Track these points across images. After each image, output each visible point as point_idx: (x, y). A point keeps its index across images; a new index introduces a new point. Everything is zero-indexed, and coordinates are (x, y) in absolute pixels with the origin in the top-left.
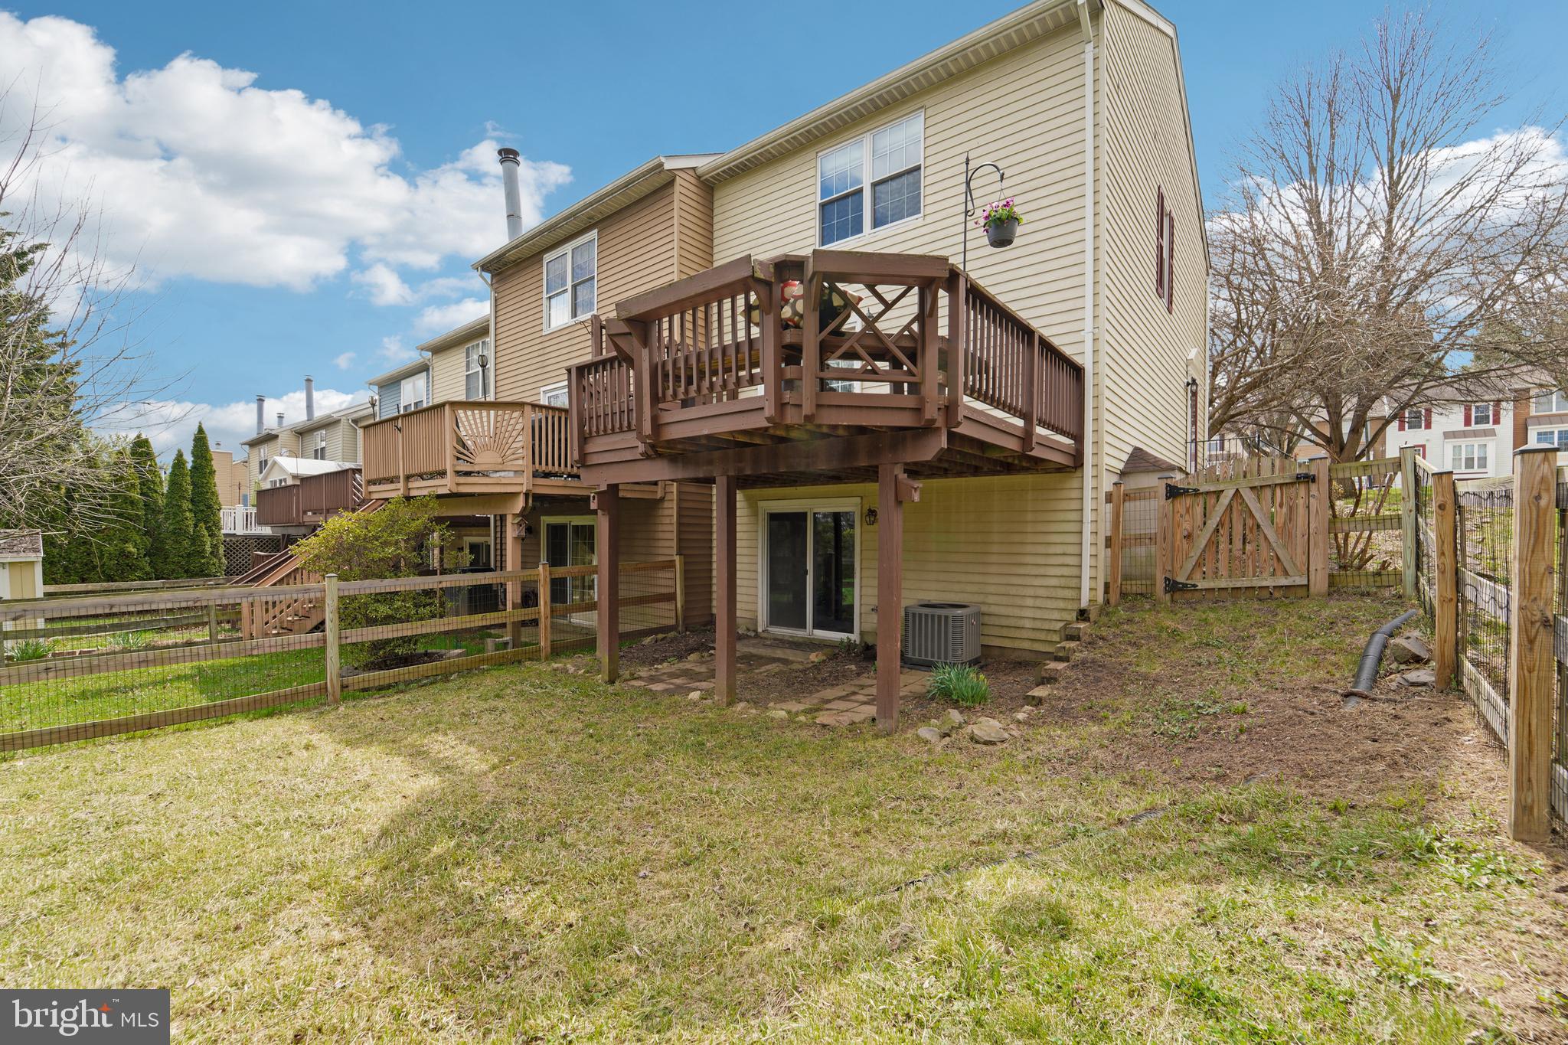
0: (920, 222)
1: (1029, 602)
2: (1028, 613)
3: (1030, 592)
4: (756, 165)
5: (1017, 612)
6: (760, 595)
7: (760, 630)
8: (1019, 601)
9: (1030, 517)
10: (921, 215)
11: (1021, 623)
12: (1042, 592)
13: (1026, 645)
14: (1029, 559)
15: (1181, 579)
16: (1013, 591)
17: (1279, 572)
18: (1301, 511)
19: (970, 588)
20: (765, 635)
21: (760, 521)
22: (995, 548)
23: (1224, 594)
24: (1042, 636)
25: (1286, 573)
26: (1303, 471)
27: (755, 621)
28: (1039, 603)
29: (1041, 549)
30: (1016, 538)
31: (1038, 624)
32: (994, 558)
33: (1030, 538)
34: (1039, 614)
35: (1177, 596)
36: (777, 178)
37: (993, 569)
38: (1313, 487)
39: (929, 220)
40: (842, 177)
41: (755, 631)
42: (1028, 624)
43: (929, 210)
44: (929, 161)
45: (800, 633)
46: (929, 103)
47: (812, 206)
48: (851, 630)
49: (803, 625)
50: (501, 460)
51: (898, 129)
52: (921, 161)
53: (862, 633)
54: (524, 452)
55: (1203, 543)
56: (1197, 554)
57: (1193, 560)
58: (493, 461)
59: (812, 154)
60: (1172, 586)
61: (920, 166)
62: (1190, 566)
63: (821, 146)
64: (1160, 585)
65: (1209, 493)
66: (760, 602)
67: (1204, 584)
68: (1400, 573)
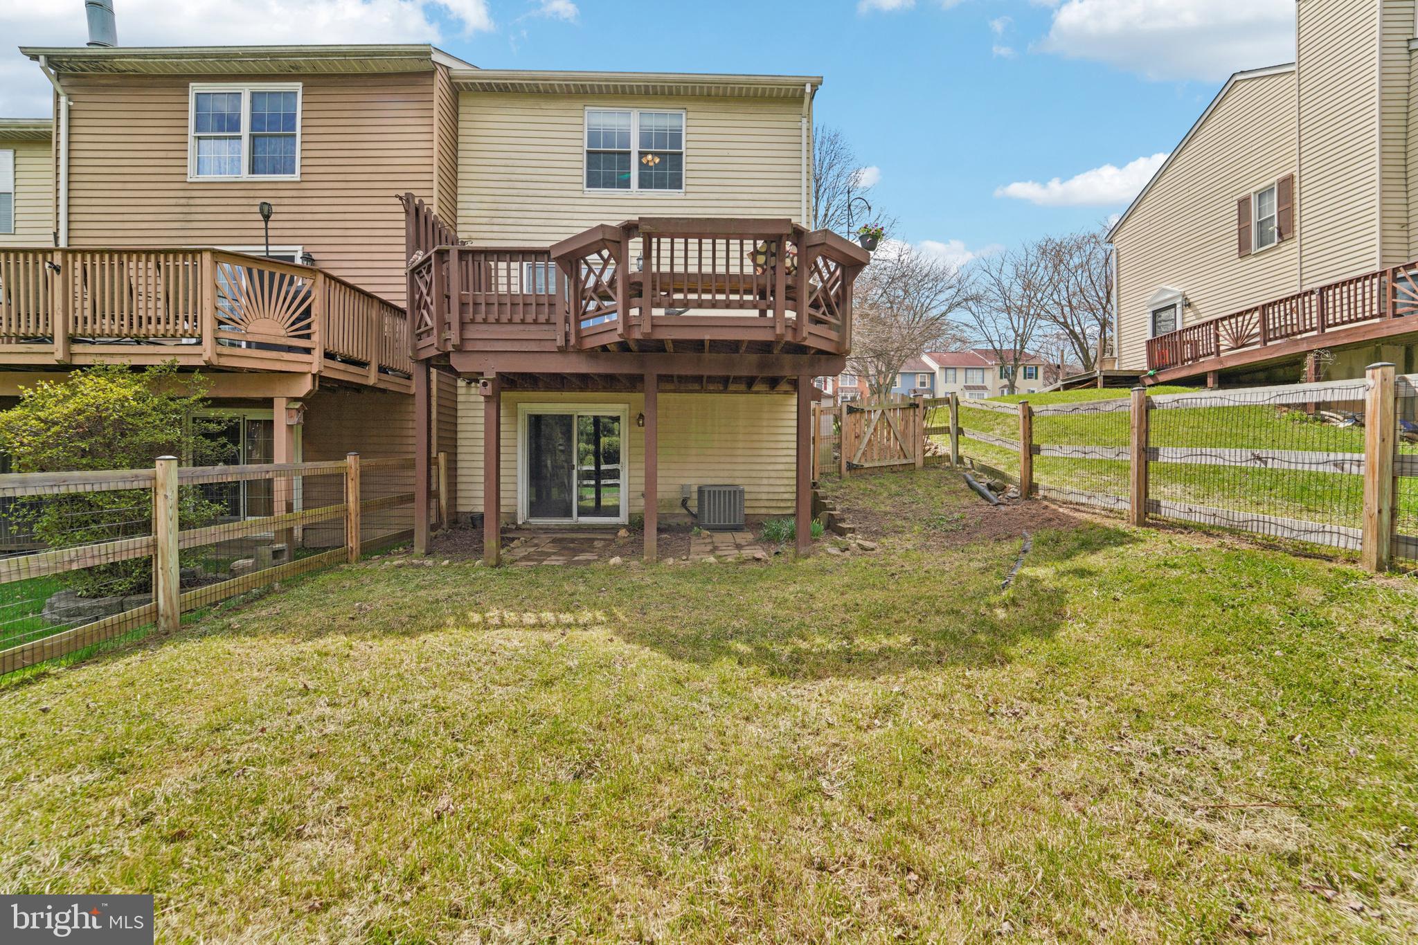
0: (682, 196)
1: (765, 481)
2: (766, 489)
3: (765, 474)
4: (517, 91)
5: (756, 489)
6: (520, 490)
7: (520, 522)
8: (757, 481)
9: (765, 423)
10: (683, 190)
11: (759, 496)
12: (773, 474)
13: (763, 511)
14: (764, 452)
15: (855, 462)
16: (754, 474)
17: (902, 457)
18: (911, 424)
19: (722, 474)
20: (524, 527)
21: (520, 421)
22: (740, 445)
23: (876, 470)
24: (774, 504)
25: (905, 457)
26: (912, 401)
27: (514, 515)
28: (772, 481)
29: (773, 445)
30: (755, 437)
31: (771, 496)
32: (739, 452)
33: (765, 438)
34: (772, 489)
35: (853, 471)
36: (540, 112)
37: (740, 460)
38: (917, 410)
39: (689, 196)
40: (609, 135)
41: (515, 523)
42: (764, 496)
43: (690, 189)
44: (690, 152)
45: (565, 521)
46: (689, 108)
47: (579, 150)
48: (617, 514)
49: (568, 513)
50: (283, 332)
51: (662, 118)
52: (683, 149)
53: (630, 515)
54: (315, 327)
55: (866, 440)
56: (863, 446)
57: (861, 451)
58: (272, 332)
59: (579, 105)
60: (851, 467)
61: (681, 154)
62: (859, 454)
63: (588, 102)
64: (844, 466)
65: (869, 412)
66: (520, 497)
67: (866, 465)
68: (948, 456)
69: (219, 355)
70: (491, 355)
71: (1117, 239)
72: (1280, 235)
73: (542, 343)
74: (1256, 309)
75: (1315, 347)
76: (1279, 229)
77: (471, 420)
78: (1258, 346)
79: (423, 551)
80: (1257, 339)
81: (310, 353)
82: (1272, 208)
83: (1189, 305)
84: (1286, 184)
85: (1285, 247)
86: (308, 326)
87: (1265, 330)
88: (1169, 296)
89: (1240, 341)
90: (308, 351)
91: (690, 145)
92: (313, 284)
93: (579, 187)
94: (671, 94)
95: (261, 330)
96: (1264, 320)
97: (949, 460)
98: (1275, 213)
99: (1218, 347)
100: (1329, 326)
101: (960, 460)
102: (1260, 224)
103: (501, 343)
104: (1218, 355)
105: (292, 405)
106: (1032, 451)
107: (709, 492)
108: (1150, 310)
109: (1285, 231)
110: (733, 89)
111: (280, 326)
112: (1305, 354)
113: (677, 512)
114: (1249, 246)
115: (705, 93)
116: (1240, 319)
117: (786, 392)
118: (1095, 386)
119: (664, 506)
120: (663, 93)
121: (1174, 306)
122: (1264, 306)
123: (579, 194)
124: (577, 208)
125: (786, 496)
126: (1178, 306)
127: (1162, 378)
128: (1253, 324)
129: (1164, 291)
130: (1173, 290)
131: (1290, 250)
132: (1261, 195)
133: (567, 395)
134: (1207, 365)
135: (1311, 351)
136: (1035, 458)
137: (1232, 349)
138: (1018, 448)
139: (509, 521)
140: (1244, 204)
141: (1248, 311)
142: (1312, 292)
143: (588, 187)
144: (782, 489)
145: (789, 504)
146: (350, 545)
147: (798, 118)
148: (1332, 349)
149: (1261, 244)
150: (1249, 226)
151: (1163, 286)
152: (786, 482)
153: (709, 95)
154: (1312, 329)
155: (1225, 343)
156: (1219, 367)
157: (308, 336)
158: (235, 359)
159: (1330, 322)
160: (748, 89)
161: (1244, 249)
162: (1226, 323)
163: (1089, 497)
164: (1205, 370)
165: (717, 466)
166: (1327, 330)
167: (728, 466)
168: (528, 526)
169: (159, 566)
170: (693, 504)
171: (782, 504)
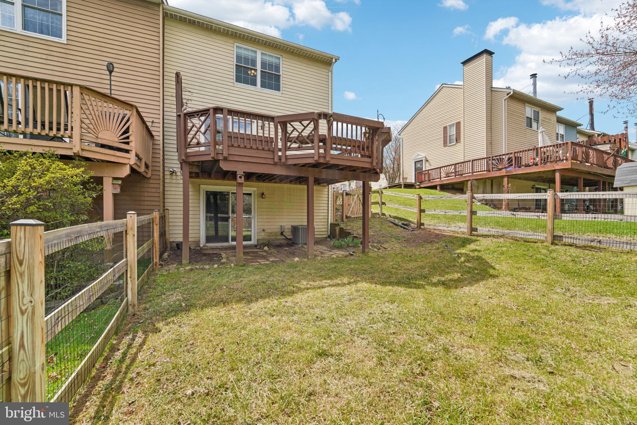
0: (280, 95)
6: (201, 229)
7: (201, 246)
10: (281, 92)
15: (348, 215)
19: (298, 220)
20: (204, 248)
21: (201, 194)
23: (355, 218)
27: (198, 242)
35: (347, 219)
36: (211, 39)
39: (283, 95)
40: (246, 59)
41: (199, 246)
43: (284, 92)
44: (284, 76)
45: (225, 244)
46: (284, 56)
47: (232, 63)
48: (250, 240)
49: (227, 240)
50: (116, 140)
51: (271, 57)
52: (281, 74)
53: (258, 240)
54: (131, 138)
55: (352, 207)
56: (351, 209)
57: (350, 211)
58: (111, 139)
59: (231, 41)
60: (347, 217)
61: (280, 75)
62: (350, 212)
63: (236, 41)
64: (344, 217)
65: (353, 195)
66: (201, 233)
67: (352, 217)
68: (378, 213)
69: (82, 150)
70: (241, 163)
71: (402, 134)
72: (456, 141)
73: (267, 159)
74: (453, 165)
75: (471, 178)
76: (456, 139)
77: (173, 193)
78: (453, 177)
79: (188, 262)
80: (453, 174)
81: (129, 153)
82: (453, 131)
83: (427, 161)
84: (458, 124)
85: (458, 145)
86: (128, 138)
87: (456, 172)
88: (420, 157)
89: (448, 175)
90: (127, 151)
91: (284, 72)
92: (131, 114)
93: (232, 81)
94: (276, 47)
95: (106, 137)
96: (455, 169)
97: (379, 215)
98: (455, 133)
99: (440, 176)
100: (475, 172)
101: (383, 214)
102: (450, 136)
103: (247, 158)
104: (441, 178)
105: (115, 182)
106: (422, 211)
107: (302, 228)
108: (414, 161)
109: (458, 140)
110: (304, 53)
111: (115, 136)
112: (468, 181)
113: (279, 238)
114: (447, 143)
115: (291, 51)
116: (448, 167)
117: (324, 186)
118: (401, 187)
119: (273, 235)
120: (272, 46)
121: (422, 160)
122: (455, 164)
123: (232, 84)
124: (231, 91)
125: (323, 230)
126: (424, 161)
127: (422, 186)
128: (452, 169)
129: (419, 155)
130: (422, 155)
131: (460, 146)
132: (450, 126)
133: (226, 182)
134: (437, 182)
135: (470, 180)
136: (422, 214)
137: (445, 177)
138: (416, 210)
139: (196, 245)
140: (445, 128)
141: (450, 165)
142: (470, 161)
143: (236, 82)
144: (322, 227)
145: (324, 233)
146: (155, 260)
147: (327, 71)
148: (476, 180)
149: (450, 143)
150: (447, 136)
151: (418, 153)
152: (323, 224)
153: (292, 52)
154: (470, 173)
155: (443, 175)
156: (441, 183)
157: (128, 143)
158: (90, 153)
159: (475, 171)
160: (310, 54)
161: (445, 144)
162: (443, 169)
163: (448, 227)
164: (437, 184)
165: (296, 217)
166: (474, 174)
167: (300, 217)
168: (206, 248)
169: (129, 276)
170: (289, 235)
171: (322, 233)
